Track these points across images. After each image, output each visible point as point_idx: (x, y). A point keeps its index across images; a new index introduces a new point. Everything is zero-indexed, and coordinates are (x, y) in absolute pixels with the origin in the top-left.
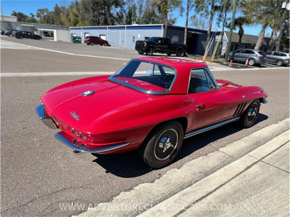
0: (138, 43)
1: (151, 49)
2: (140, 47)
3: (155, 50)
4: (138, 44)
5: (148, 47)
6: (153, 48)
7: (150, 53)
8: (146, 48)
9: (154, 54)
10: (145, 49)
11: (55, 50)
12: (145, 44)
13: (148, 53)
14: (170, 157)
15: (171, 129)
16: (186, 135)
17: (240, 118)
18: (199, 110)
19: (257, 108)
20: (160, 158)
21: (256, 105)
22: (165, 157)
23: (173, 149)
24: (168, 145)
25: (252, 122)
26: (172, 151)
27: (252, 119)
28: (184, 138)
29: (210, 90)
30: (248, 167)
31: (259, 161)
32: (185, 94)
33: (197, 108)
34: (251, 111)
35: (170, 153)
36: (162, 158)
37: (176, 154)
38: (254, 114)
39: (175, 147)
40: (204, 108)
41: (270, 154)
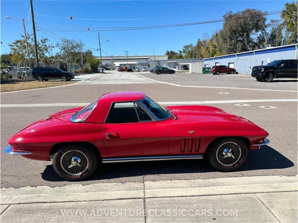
2: (257, 74)
3: (276, 75)
4: (254, 70)
5: (265, 72)
8: (264, 74)
9: (274, 79)
10: (261, 74)
11: (169, 83)
12: (262, 70)
13: (266, 79)
14: (82, 174)
15: (77, 151)
16: (103, 160)
17: (202, 156)
18: (110, 138)
19: (240, 149)
20: (71, 172)
21: (236, 145)
22: (77, 173)
23: (85, 168)
24: (74, 163)
25: (233, 165)
26: (84, 170)
27: (234, 162)
28: (103, 162)
29: (139, 122)
30: (121, 199)
31: (143, 198)
32: (102, 124)
33: (107, 136)
34: (226, 152)
35: (82, 171)
36: (73, 173)
37: (88, 173)
38: (229, 155)
39: (87, 168)
40: (118, 137)
41: (170, 197)
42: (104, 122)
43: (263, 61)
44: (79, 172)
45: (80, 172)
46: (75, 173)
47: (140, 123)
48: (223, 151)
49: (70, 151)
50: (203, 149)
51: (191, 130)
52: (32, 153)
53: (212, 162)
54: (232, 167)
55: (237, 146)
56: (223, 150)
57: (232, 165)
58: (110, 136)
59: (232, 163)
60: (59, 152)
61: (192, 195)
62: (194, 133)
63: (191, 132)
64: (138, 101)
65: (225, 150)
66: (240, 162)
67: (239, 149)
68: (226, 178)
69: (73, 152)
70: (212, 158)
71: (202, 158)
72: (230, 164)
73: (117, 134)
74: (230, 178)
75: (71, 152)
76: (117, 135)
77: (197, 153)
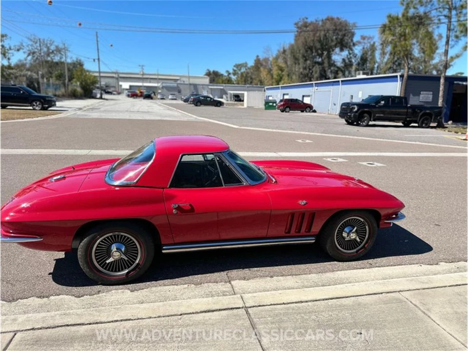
0: (344, 107)
1: (366, 115)
2: (347, 113)
3: (374, 116)
5: (359, 112)
6: (369, 113)
7: (364, 122)
8: (357, 114)
9: (371, 123)
10: (354, 115)
11: (219, 121)
12: (354, 108)
13: (360, 122)
14: (128, 272)
15: (122, 234)
16: (164, 248)
17: (314, 238)
18: (178, 212)
19: (367, 227)
20: (109, 270)
21: (361, 221)
22: (119, 271)
23: (134, 262)
24: (116, 255)
25: (357, 251)
26: (132, 265)
27: (358, 247)
28: (163, 251)
29: (223, 186)
30: (209, 311)
31: (243, 308)
32: (163, 188)
33: (175, 209)
34: (348, 231)
35: (129, 267)
36: (112, 271)
37: (138, 270)
38: (353, 236)
39: (137, 262)
40: (192, 210)
41: (284, 304)
42: (168, 187)
43: (352, 96)
44: (122, 270)
45: (125, 268)
46: (116, 271)
47: (224, 188)
48: (343, 231)
49: (111, 234)
50: (316, 228)
51: (302, 199)
52: (42, 239)
53: (328, 247)
54: (356, 254)
55: (363, 223)
56: (344, 229)
57: (355, 250)
58: (179, 208)
59: (355, 248)
60: (91, 236)
61: (314, 299)
62: (306, 203)
63: (303, 202)
64: (220, 153)
65: (347, 229)
66: (366, 246)
67: (365, 228)
68: (349, 271)
69: (115, 236)
70: (329, 241)
71: (314, 241)
72: (353, 249)
73: (190, 205)
74: (355, 271)
75: (111, 236)
76: (190, 208)
77: (308, 234)
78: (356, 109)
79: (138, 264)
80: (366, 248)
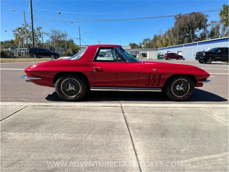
0: (198, 54)
1: (210, 58)
2: (200, 57)
3: (214, 59)
6: (212, 57)
7: (209, 61)
8: (205, 57)
9: (213, 62)
10: (203, 58)
13: (206, 62)
14: (75, 96)
15: (73, 79)
16: (91, 87)
17: (161, 89)
18: (97, 71)
19: (189, 85)
20: (68, 95)
21: (186, 82)
22: (72, 96)
23: (78, 92)
24: (70, 88)
26: (77, 93)
27: (184, 94)
28: (91, 89)
29: (117, 62)
31: (120, 106)
32: (91, 62)
33: (95, 69)
34: (178, 87)
35: (76, 94)
36: (69, 95)
37: (80, 96)
38: (181, 89)
39: (79, 92)
40: (102, 70)
41: (139, 107)
42: (93, 61)
44: (73, 95)
45: (75, 95)
46: (70, 96)
48: (176, 87)
49: (69, 79)
50: (162, 85)
51: (155, 68)
52: (41, 79)
53: (168, 93)
54: (183, 98)
55: (187, 83)
56: (177, 85)
57: (183, 96)
58: (96, 69)
59: (183, 95)
60: (60, 79)
62: (156, 70)
63: (155, 70)
66: (188, 94)
67: (188, 85)
69: (70, 80)
70: (168, 90)
71: (161, 91)
72: (181, 95)
73: (102, 68)
75: (69, 80)
76: (102, 69)
77: (158, 86)
78: (204, 55)
79: (80, 93)
80: (188, 96)
